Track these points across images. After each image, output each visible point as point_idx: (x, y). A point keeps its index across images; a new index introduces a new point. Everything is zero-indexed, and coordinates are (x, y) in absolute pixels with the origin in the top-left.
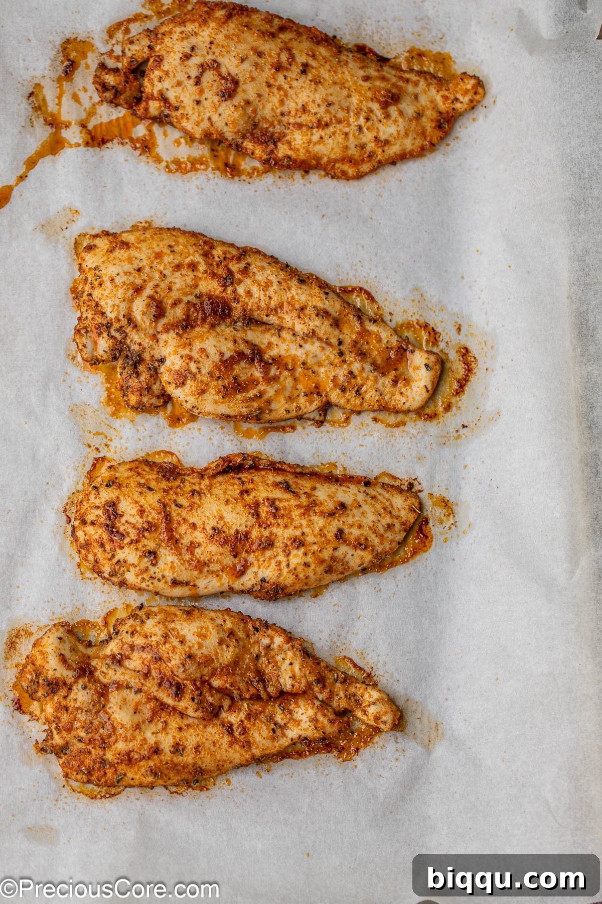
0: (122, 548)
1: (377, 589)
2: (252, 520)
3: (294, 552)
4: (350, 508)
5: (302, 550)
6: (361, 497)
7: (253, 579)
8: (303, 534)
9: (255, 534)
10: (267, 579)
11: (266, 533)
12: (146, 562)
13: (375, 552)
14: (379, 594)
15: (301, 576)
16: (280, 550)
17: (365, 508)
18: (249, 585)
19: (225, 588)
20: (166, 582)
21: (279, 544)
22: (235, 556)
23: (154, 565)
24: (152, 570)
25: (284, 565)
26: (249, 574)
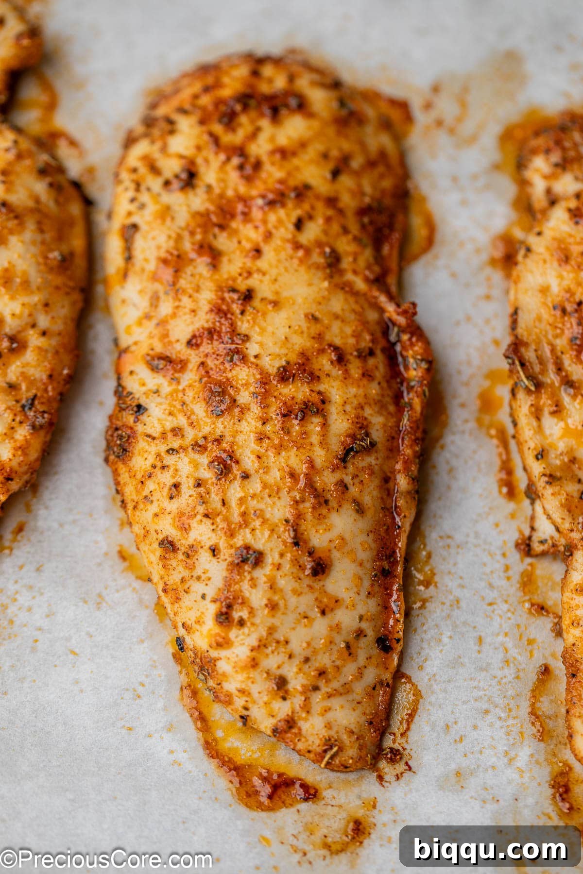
0: (202, 122)
1: (140, 689)
2: (271, 365)
3: (204, 460)
4: (317, 585)
5: (207, 474)
6: (347, 618)
7: (144, 389)
8: (246, 476)
9: (242, 374)
10: (144, 418)
11: (244, 397)
12: (171, 167)
13: (214, 654)
14: (128, 695)
15: (151, 485)
16: (206, 430)
17: (321, 626)
18: (131, 384)
19: (125, 341)
20: (130, 214)
21: (222, 426)
22: (189, 343)
23: (167, 183)
24: (155, 184)
25: (176, 443)
26: (153, 380)
